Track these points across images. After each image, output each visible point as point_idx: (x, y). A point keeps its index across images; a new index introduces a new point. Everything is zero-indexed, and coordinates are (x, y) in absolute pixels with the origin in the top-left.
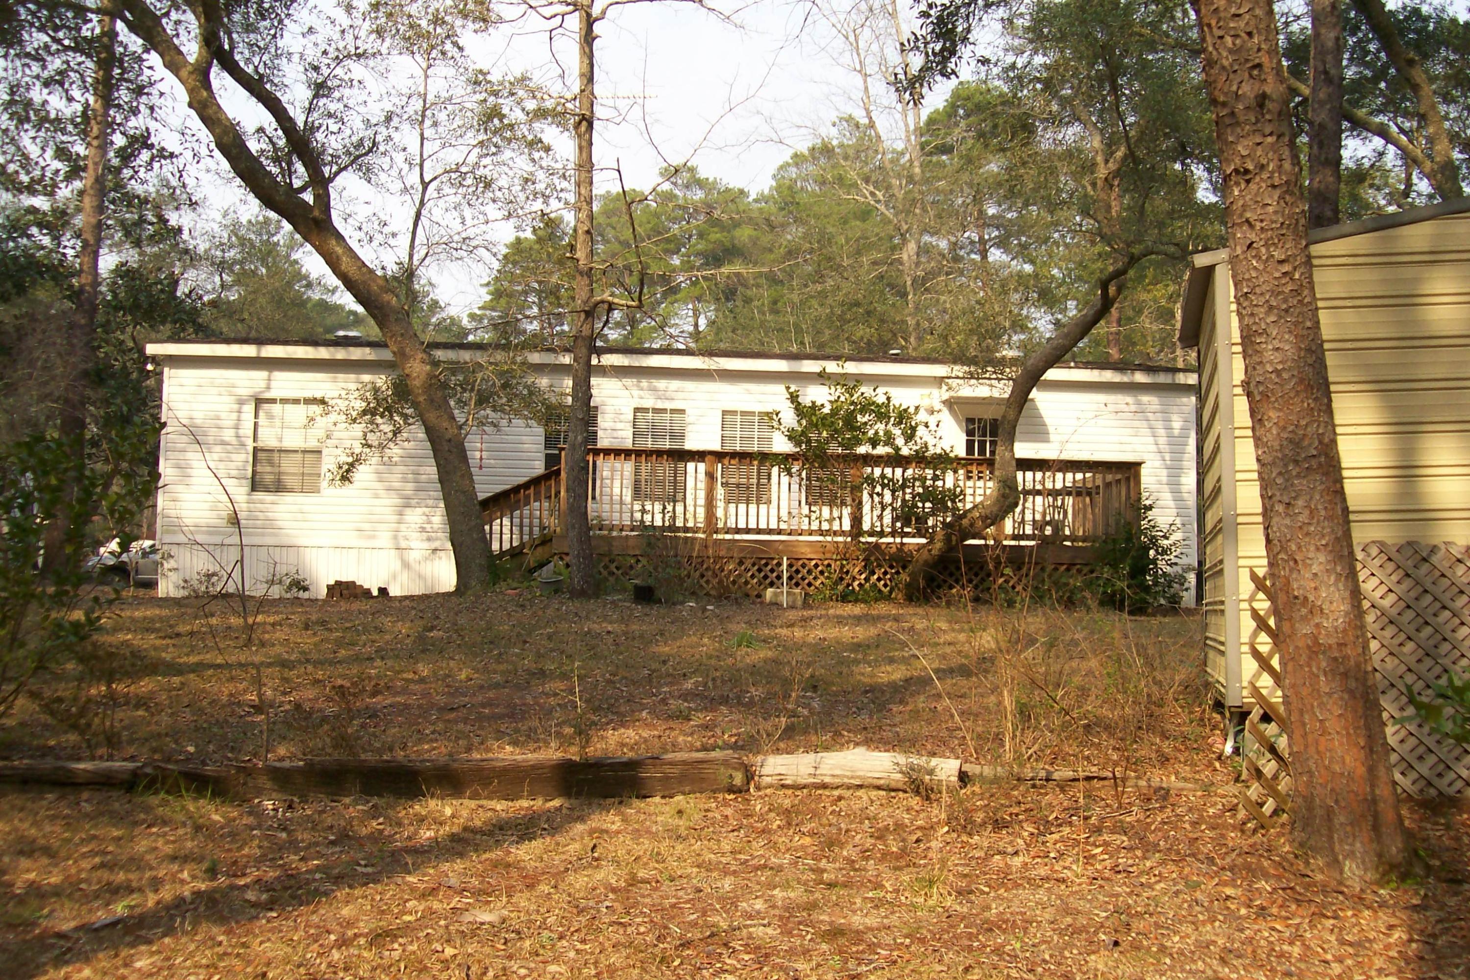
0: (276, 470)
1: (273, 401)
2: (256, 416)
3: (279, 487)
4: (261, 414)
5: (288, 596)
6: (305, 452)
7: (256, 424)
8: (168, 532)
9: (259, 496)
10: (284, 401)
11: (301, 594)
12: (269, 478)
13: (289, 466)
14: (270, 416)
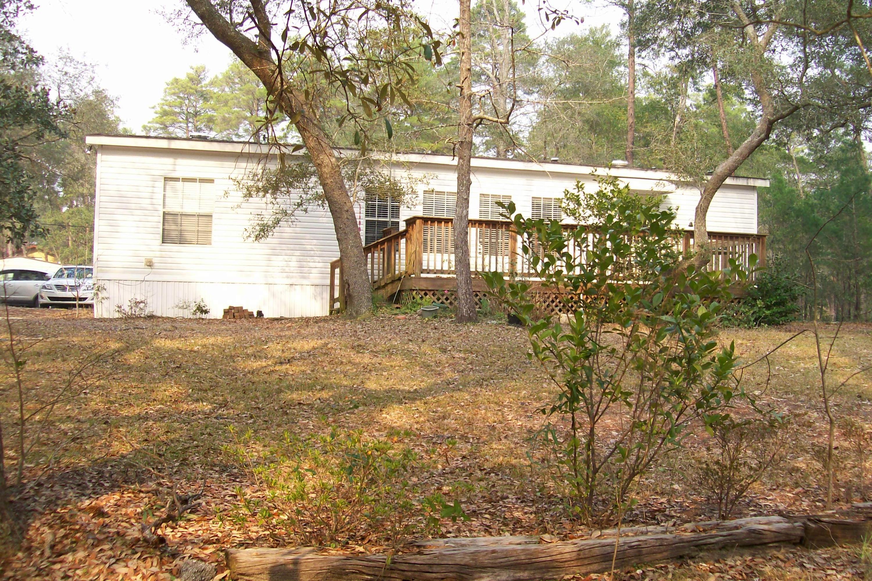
0: (179, 228)
1: (176, 179)
2: (165, 190)
3: (181, 240)
4: (168, 187)
5: (195, 317)
6: (199, 216)
7: (164, 196)
8: (102, 271)
9: (169, 247)
10: (185, 180)
11: (204, 316)
12: (174, 234)
13: (189, 225)
14: (175, 191)
